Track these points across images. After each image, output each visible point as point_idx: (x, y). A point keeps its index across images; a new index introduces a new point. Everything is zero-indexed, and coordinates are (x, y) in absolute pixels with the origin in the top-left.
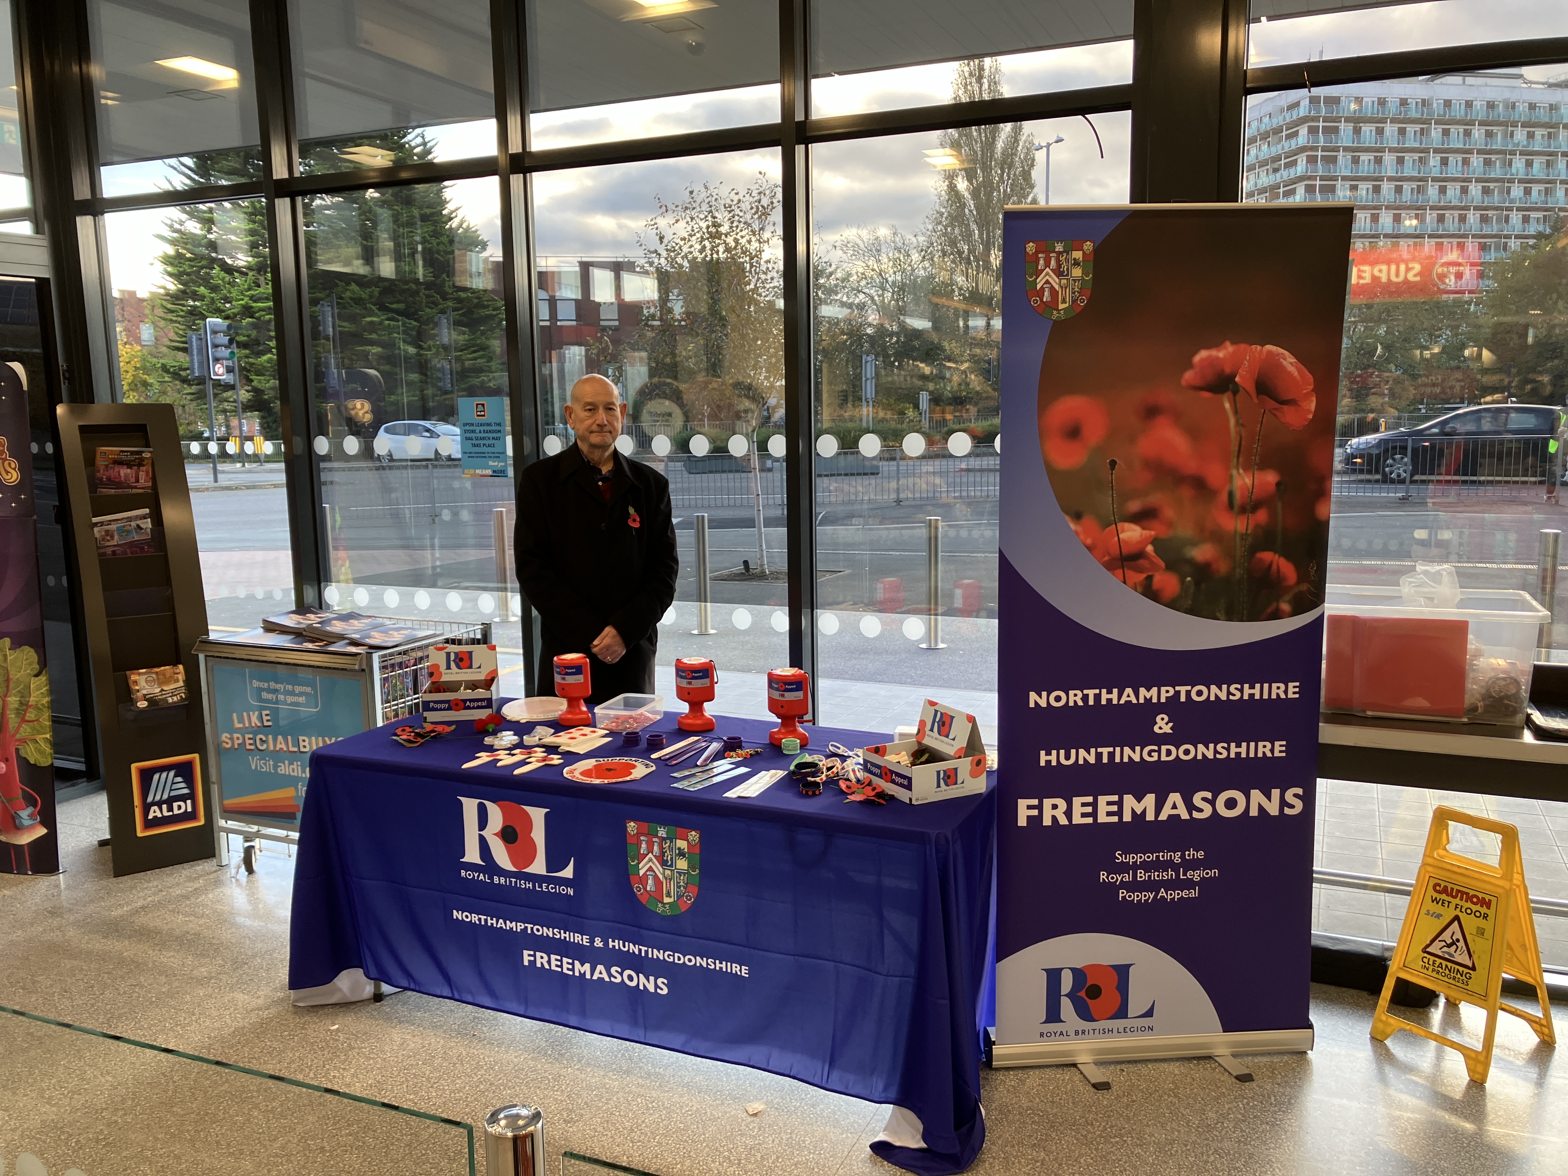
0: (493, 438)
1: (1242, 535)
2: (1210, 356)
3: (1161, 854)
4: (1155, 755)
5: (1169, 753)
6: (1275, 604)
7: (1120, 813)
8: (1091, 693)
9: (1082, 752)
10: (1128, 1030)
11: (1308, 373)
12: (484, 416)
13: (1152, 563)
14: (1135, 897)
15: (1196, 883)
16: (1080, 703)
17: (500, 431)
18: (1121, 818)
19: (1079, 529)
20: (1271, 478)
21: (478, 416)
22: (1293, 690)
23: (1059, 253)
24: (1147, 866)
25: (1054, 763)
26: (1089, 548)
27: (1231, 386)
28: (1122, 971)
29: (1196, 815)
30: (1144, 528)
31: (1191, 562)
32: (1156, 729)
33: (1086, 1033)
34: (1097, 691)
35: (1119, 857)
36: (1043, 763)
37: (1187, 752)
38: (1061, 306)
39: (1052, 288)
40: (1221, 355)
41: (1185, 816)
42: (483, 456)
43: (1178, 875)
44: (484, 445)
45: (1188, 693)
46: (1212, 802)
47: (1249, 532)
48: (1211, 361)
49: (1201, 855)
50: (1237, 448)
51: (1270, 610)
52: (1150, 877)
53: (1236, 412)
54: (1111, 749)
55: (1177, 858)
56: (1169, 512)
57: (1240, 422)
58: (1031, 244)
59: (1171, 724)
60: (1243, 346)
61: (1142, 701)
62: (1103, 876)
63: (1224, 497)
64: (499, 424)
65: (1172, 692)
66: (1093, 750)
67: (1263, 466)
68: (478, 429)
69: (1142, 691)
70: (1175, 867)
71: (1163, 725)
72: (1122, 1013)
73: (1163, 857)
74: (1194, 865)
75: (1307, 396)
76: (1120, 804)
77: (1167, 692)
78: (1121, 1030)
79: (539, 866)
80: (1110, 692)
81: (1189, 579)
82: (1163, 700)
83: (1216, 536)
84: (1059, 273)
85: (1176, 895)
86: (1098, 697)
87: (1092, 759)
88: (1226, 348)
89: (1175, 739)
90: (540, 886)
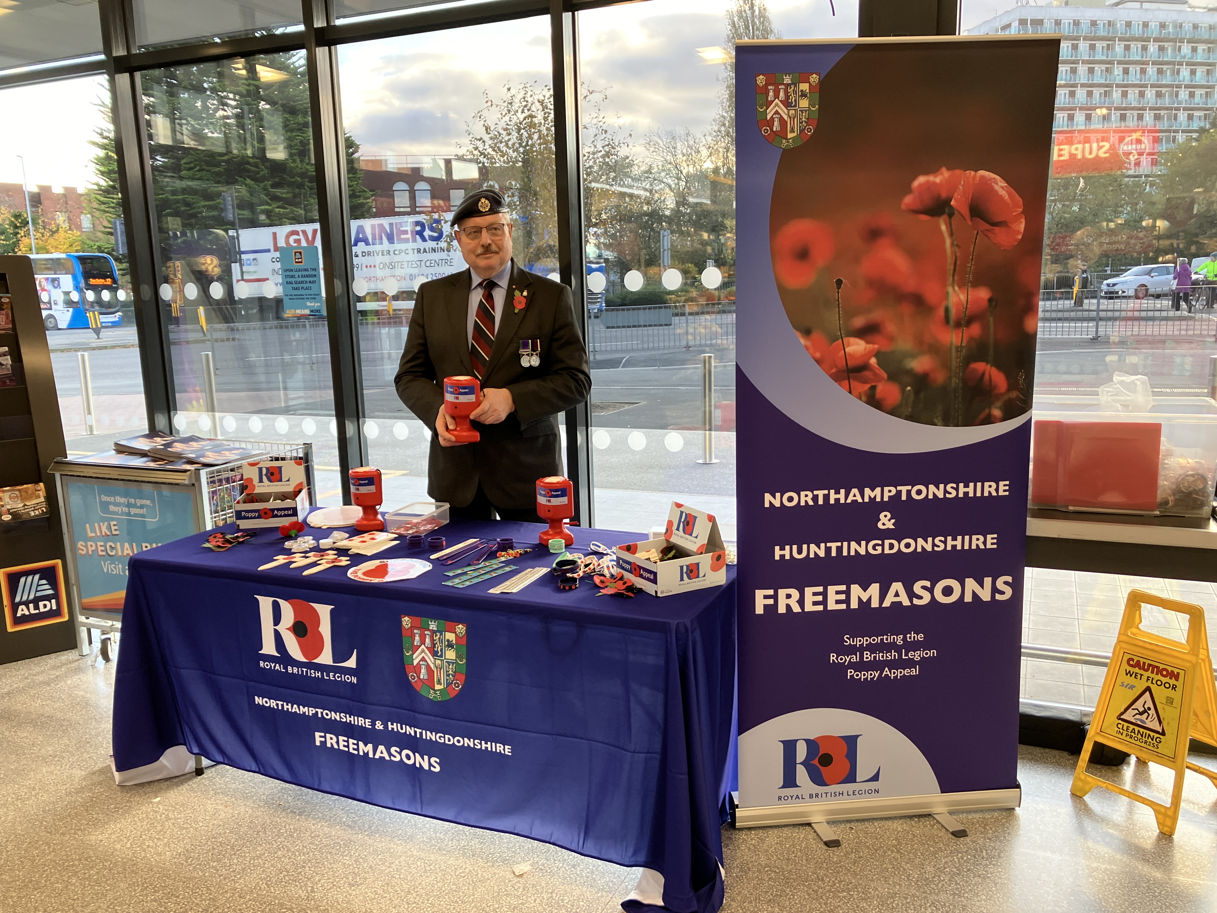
0: (310, 282)
1: (957, 348)
2: (928, 182)
3: (885, 637)
4: (879, 548)
5: (891, 546)
6: (987, 411)
7: (847, 601)
8: (821, 493)
9: (813, 547)
10: (856, 793)
11: (1017, 196)
12: (301, 262)
13: (875, 374)
14: (862, 676)
15: (917, 663)
16: (811, 503)
17: (315, 276)
18: (848, 605)
19: (809, 343)
20: (983, 294)
21: (297, 262)
22: (1003, 488)
23: (788, 85)
24: (872, 648)
25: (787, 557)
26: (818, 361)
27: (947, 210)
28: (851, 742)
29: (916, 601)
30: (867, 343)
31: (910, 372)
32: (880, 525)
33: (820, 796)
34: (826, 492)
35: (848, 641)
36: (777, 558)
37: (908, 546)
38: (790, 135)
39: (781, 119)
40: (938, 180)
41: (906, 602)
42: (301, 297)
43: (900, 655)
44: (302, 288)
45: (909, 492)
46: (931, 590)
47: (963, 344)
48: (928, 186)
49: (920, 637)
50: (952, 268)
51: (982, 416)
52: (875, 657)
53: (951, 234)
54: (839, 544)
55: (899, 640)
56: (891, 327)
57: (955, 243)
58: (761, 77)
59: (893, 521)
60: (958, 172)
61: (867, 500)
62: (833, 657)
63: (941, 312)
64: (315, 270)
65: (894, 491)
66: (822, 545)
67: (976, 284)
68: (296, 274)
69: (867, 491)
70: (898, 649)
71: (886, 521)
72: (851, 778)
73: (887, 639)
74: (915, 646)
75: (1017, 218)
76: (848, 593)
77: (890, 491)
78: (851, 793)
79: (326, 658)
80: (837, 492)
81: (909, 388)
82: (886, 499)
83: (934, 349)
84: (787, 104)
85: (899, 673)
86: (826, 497)
87: (822, 553)
88: (942, 174)
89: (897, 534)
90: (328, 675)
